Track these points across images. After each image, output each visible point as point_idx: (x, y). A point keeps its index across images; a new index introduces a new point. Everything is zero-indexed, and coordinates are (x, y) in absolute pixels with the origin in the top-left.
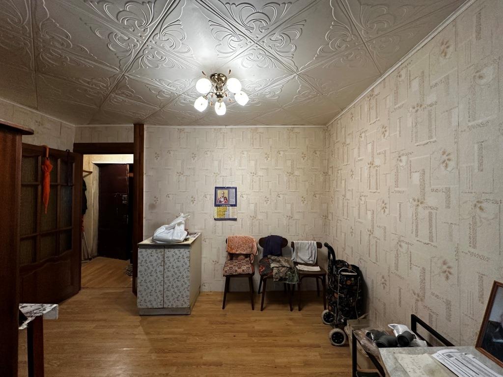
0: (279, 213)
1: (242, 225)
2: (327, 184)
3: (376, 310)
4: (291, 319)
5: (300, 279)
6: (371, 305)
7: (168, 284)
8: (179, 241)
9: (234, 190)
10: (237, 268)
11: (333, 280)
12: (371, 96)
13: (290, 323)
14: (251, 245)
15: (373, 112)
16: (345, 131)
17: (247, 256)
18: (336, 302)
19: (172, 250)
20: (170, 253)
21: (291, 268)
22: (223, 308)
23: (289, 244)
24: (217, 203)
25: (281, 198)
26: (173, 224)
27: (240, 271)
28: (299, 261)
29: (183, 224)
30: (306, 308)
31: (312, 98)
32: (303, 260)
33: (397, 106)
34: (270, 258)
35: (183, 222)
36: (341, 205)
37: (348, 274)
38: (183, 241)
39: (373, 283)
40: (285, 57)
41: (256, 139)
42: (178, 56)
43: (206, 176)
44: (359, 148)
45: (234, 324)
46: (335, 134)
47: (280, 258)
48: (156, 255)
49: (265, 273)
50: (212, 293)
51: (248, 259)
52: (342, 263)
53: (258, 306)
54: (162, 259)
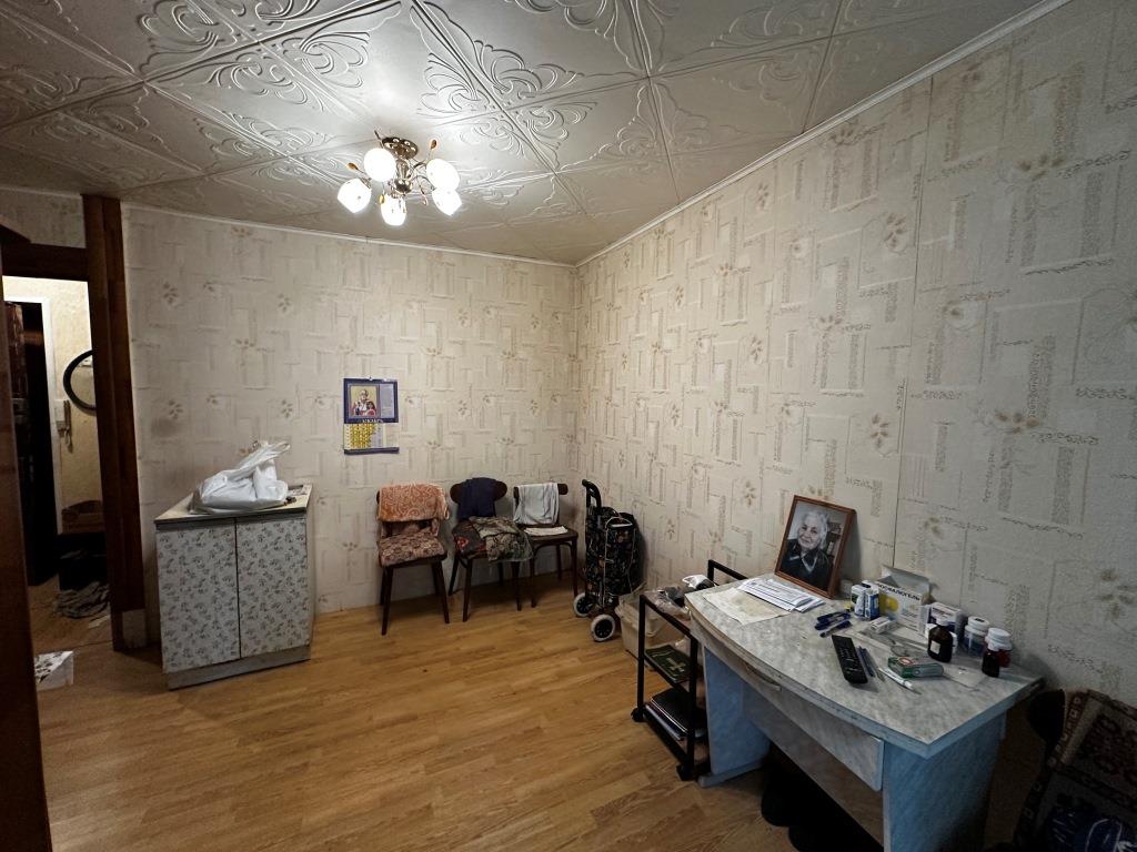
0: (487, 433)
1: (410, 460)
2: (576, 378)
3: (658, 573)
4: (522, 623)
5: (535, 551)
6: (650, 568)
7: (251, 602)
8: (275, 504)
9: (391, 386)
10: (411, 549)
11: (598, 538)
12: (660, 231)
13: (520, 628)
14: (433, 500)
15: (663, 261)
16: (613, 283)
17: (423, 524)
18: (600, 574)
19: (259, 527)
20: (250, 533)
21: (517, 535)
22: (384, 633)
23: (509, 494)
24: (350, 416)
25: (492, 404)
26: (246, 466)
27: (418, 553)
28: (527, 521)
29: (270, 465)
30: (542, 602)
31: (567, 215)
32: (535, 521)
33: (698, 260)
34: (475, 522)
35: (272, 461)
36: (602, 414)
37: (619, 526)
38: (285, 504)
39: (654, 533)
40: (545, 144)
41: (438, 276)
42: (328, 90)
43: (319, 353)
44: (638, 318)
45: (416, 652)
46: (592, 285)
47: (494, 520)
48: (213, 542)
49: (471, 548)
50: (343, 613)
51: (428, 529)
52: (609, 510)
53: (457, 614)
54: (229, 548)
